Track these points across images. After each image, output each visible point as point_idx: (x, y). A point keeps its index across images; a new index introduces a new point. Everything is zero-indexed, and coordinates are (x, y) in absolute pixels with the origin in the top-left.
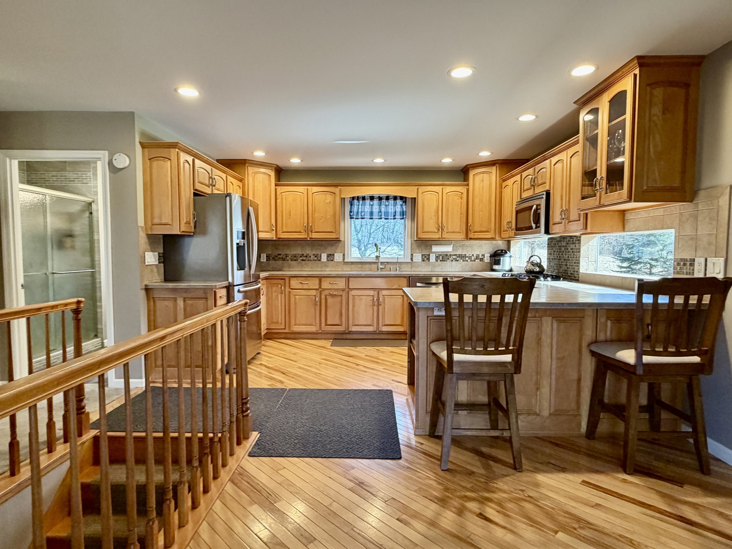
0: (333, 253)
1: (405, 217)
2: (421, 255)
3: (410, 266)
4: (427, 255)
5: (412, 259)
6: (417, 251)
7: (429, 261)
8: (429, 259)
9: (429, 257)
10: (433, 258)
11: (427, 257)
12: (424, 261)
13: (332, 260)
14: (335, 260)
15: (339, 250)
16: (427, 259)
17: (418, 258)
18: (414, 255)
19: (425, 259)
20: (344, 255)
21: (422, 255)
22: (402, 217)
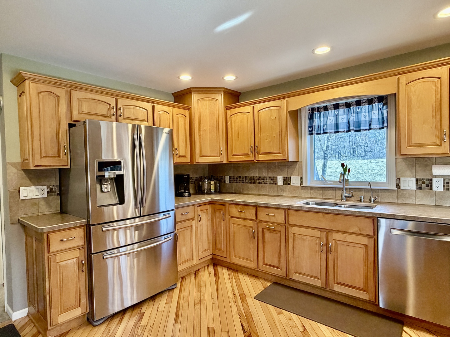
0: (289, 176)
1: (385, 124)
2: (414, 179)
3: (395, 195)
4: (427, 180)
5: (398, 185)
6: (408, 173)
7: (431, 189)
8: (430, 186)
9: (431, 183)
10: (438, 185)
11: (428, 183)
12: (420, 188)
13: (289, 184)
14: (292, 184)
15: (296, 172)
16: (427, 186)
17: (409, 184)
18: (402, 179)
19: (424, 185)
20: (301, 178)
21: (417, 180)
22: (381, 126)
